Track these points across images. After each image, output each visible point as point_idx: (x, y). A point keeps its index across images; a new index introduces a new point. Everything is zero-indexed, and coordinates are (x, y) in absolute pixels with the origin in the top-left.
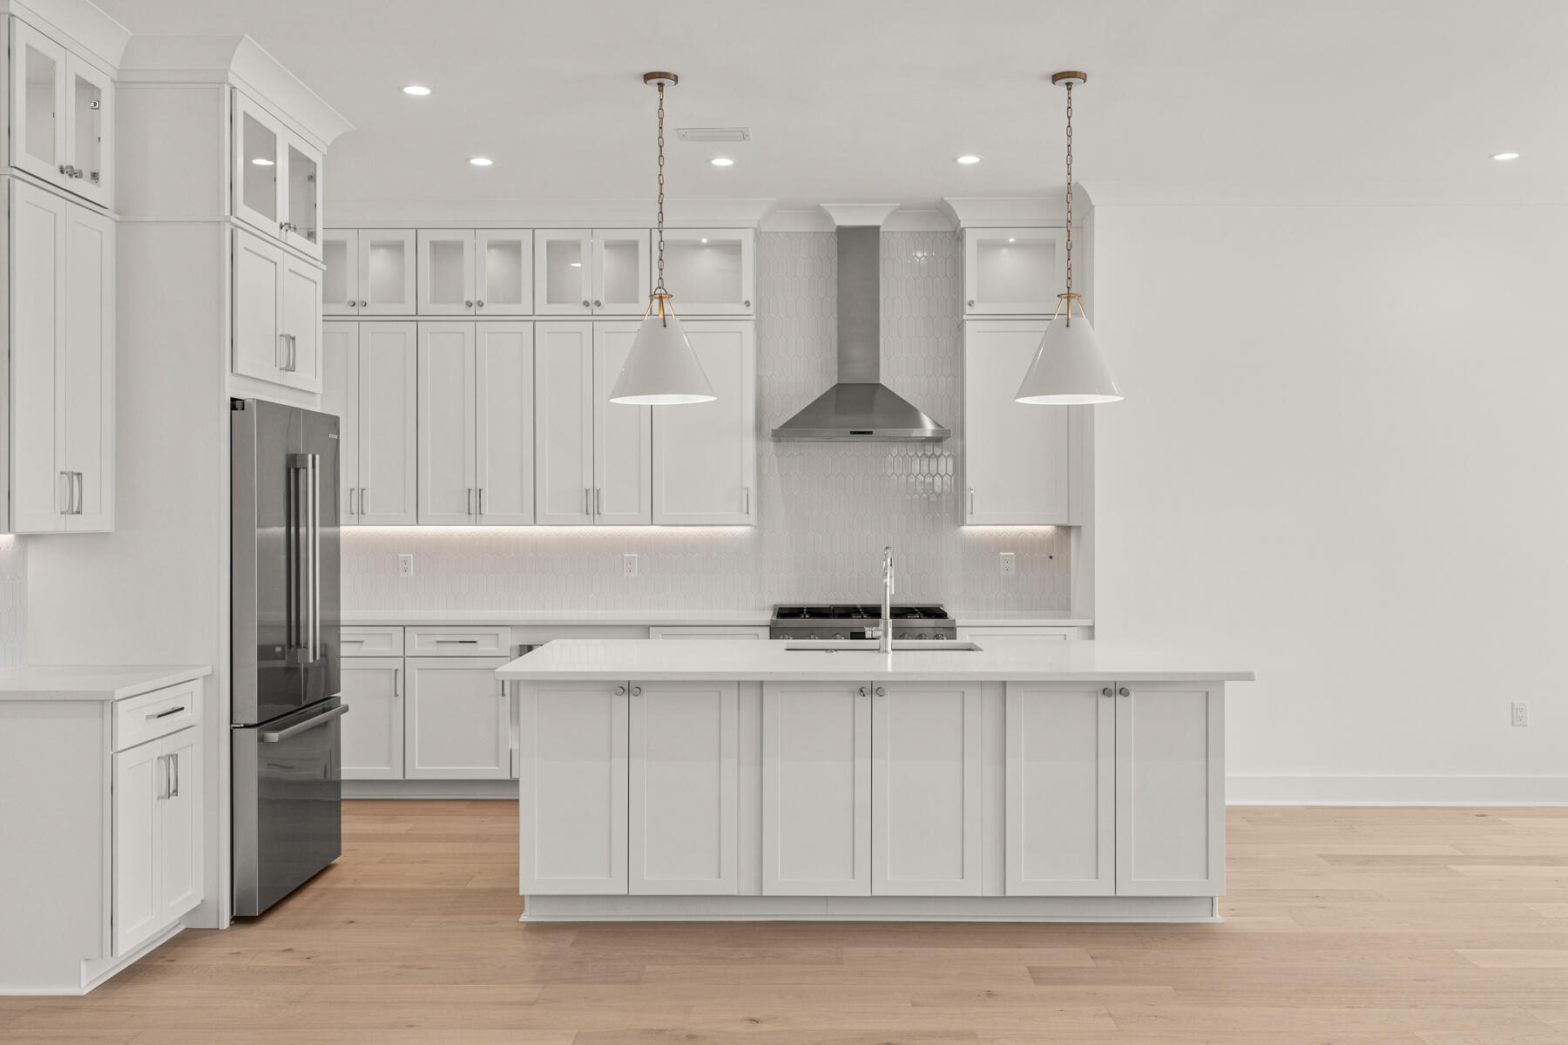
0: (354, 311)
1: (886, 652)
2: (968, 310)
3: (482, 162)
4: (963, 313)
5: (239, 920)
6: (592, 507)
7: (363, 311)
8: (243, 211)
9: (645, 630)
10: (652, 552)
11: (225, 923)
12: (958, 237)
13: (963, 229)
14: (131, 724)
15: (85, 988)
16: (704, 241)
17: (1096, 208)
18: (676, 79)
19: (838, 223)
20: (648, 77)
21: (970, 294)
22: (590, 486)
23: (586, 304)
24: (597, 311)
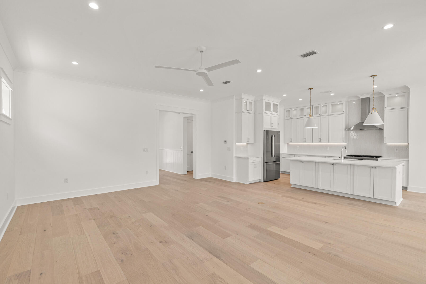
0: (291, 118)
1: (342, 160)
2: (385, 108)
3: (300, 100)
4: (384, 109)
5: (264, 181)
6: (320, 140)
7: (292, 118)
8: (265, 111)
9: (325, 157)
10: (331, 147)
11: (263, 181)
12: (384, 97)
13: (384, 96)
14: (251, 161)
15: (247, 183)
16: (338, 103)
17: (410, 89)
18: (313, 89)
19: (361, 98)
20: (309, 89)
21: (386, 106)
22: (320, 138)
23: (319, 114)
24: (321, 115)
